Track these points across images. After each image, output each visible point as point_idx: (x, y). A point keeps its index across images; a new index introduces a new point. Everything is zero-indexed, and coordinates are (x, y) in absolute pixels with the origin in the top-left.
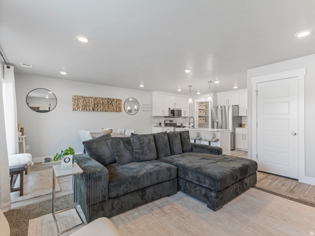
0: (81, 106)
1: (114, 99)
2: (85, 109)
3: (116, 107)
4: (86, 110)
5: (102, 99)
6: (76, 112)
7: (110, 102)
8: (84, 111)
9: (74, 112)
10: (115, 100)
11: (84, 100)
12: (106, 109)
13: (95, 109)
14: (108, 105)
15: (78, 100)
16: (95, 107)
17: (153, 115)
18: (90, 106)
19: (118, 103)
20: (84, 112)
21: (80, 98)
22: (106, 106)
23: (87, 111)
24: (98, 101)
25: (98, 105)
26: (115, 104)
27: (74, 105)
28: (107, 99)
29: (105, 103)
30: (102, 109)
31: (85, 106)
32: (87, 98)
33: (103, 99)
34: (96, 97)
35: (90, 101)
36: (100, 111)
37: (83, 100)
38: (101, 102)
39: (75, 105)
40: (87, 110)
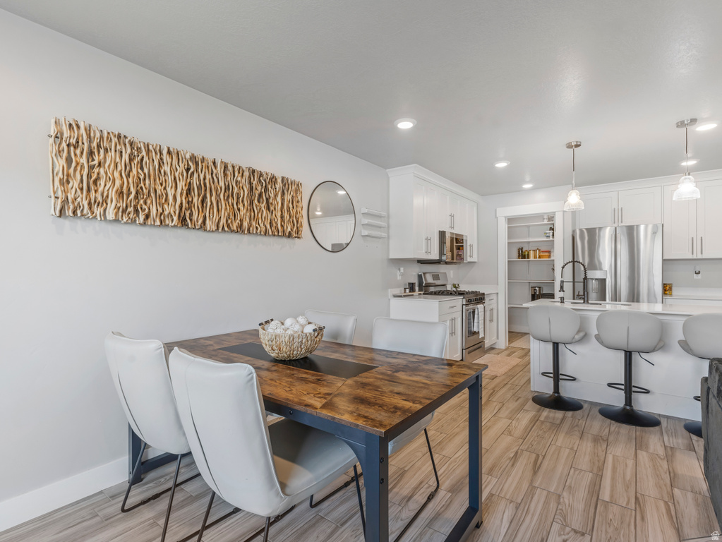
0: (113, 194)
1: (273, 180)
2: (136, 211)
3: (282, 217)
4: (142, 217)
5: (226, 167)
6: (80, 224)
7: (259, 188)
8: (133, 221)
9: (66, 223)
10: (279, 181)
11: (131, 160)
12: (241, 221)
13: (191, 215)
14: (251, 203)
15: (91, 153)
16: (190, 208)
17: (392, 256)
18: (166, 200)
19: (288, 197)
20: (132, 228)
21: (105, 144)
22: (241, 206)
23: (150, 221)
24: (208, 176)
25: (205, 197)
26: (279, 199)
27: (65, 182)
28: (246, 174)
29: (236, 190)
30: (223, 221)
31: (136, 197)
32: (148, 151)
33: (230, 168)
34: (199, 154)
35: (166, 168)
36: (214, 228)
37: (126, 157)
38: (222, 184)
39: (75, 183)
40: (147, 217)
